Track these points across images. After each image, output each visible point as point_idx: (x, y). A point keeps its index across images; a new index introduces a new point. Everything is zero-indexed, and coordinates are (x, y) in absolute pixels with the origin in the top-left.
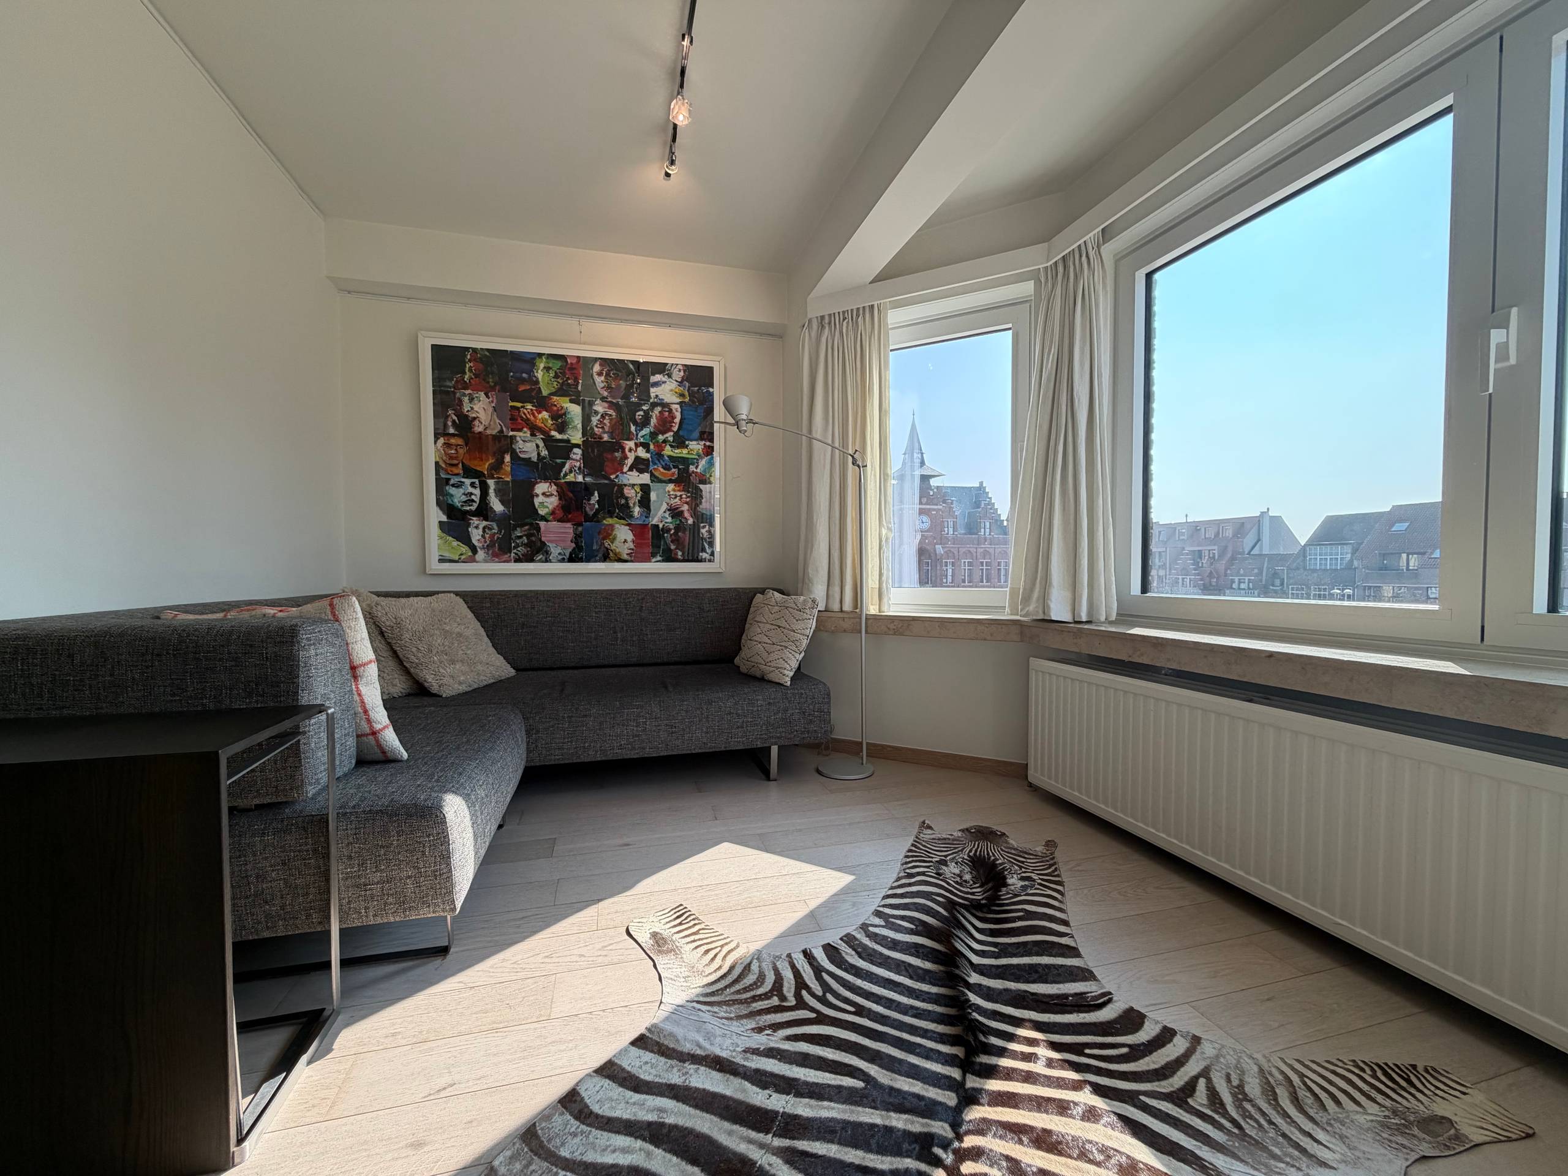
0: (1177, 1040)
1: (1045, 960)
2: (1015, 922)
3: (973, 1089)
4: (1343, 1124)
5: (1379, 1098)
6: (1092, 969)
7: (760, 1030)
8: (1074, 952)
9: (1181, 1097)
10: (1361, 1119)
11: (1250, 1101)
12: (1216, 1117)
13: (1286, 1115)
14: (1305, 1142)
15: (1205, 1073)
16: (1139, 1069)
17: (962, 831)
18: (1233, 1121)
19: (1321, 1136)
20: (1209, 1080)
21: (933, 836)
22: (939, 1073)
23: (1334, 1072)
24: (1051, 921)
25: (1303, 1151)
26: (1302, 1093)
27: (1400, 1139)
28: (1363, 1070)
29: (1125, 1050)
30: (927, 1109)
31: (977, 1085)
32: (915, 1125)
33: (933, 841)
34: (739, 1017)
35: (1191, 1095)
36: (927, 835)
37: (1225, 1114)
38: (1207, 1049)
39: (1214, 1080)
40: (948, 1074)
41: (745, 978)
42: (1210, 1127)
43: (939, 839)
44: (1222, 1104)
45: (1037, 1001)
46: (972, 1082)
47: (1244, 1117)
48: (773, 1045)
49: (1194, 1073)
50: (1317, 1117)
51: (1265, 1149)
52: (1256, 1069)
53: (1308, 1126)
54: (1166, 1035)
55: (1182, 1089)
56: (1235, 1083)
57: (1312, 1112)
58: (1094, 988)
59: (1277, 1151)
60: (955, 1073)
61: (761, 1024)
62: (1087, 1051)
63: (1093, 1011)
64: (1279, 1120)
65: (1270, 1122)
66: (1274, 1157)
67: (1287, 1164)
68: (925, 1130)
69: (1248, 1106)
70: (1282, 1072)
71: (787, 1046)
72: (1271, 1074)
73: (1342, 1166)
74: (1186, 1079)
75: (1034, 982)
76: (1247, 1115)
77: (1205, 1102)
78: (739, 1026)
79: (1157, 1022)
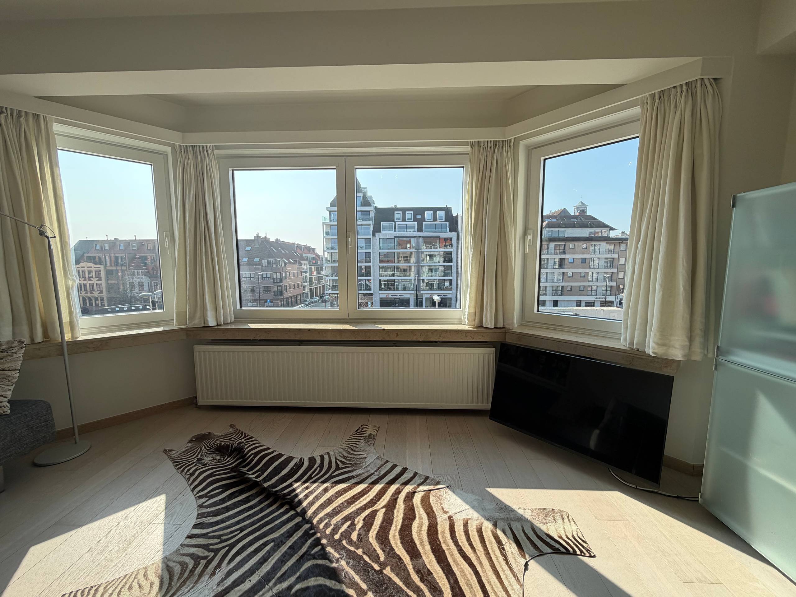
0: (325, 456)
1: (276, 463)
2: (254, 460)
3: (301, 511)
4: (362, 448)
5: (361, 438)
6: (290, 456)
7: (213, 574)
8: (280, 456)
9: (338, 468)
10: (362, 444)
11: (347, 457)
12: (346, 466)
13: (354, 454)
14: (360, 456)
15: (336, 459)
16: (326, 470)
17: (190, 442)
18: (349, 464)
19: (361, 453)
20: (338, 459)
21: (179, 453)
22: (288, 517)
23: (352, 439)
24: (264, 451)
25: (361, 458)
26: (352, 447)
27: (370, 443)
28: (355, 435)
29: (319, 468)
30: (298, 527)
31: (300, 509)
32: (300, 533)
33: (182, 454)
34: (196, 582)
35: (339, 466)
36: (174, 454)
37: (347, 464)
38: (332, 453)
39: (339, 459)
40: (291, 514)
41: (173, 572)
42: (347, 469)
43: (183, 452)
44: (345, 462)
45: (288, 476)
46: (299, 510)
47: (349, 461)
48: (226, 571)
49: (335, 461)
50: (358, 450)
51: (357, 464)
52: (342, 450)
53: (358, 453)
54: (322, 457)
55: (336, 466)
56: (342, 456)
57: (356, 450)
58: (296, 460)
59: (359, 462)
60: (292, 512)
61: (210, 573)
62: (312, 476)
63: (303, 466)
64: (354, 456)
65: (354, 458)
66: (360, 464)
67: (362, 463)
68: (303, 532)
69: (348, 458)
70: (346, 446)
71: (232, 565)
72: (345, 448)
73: (368, 456)
74: (335, 463)
75: (281, 472)
76: (349, 460)
77: (342, 465)
78: (202, 584)
79: (317, 456)
